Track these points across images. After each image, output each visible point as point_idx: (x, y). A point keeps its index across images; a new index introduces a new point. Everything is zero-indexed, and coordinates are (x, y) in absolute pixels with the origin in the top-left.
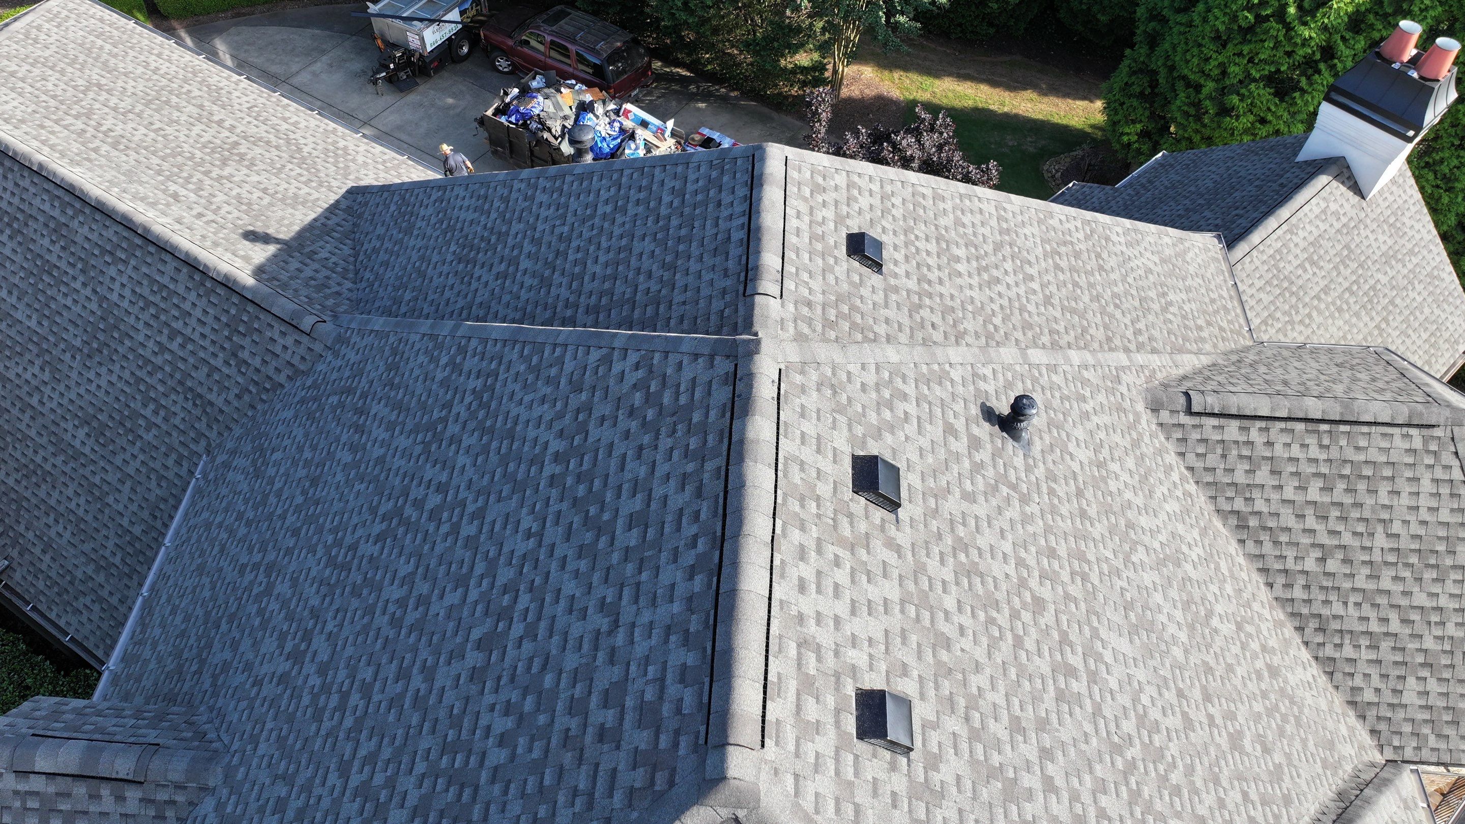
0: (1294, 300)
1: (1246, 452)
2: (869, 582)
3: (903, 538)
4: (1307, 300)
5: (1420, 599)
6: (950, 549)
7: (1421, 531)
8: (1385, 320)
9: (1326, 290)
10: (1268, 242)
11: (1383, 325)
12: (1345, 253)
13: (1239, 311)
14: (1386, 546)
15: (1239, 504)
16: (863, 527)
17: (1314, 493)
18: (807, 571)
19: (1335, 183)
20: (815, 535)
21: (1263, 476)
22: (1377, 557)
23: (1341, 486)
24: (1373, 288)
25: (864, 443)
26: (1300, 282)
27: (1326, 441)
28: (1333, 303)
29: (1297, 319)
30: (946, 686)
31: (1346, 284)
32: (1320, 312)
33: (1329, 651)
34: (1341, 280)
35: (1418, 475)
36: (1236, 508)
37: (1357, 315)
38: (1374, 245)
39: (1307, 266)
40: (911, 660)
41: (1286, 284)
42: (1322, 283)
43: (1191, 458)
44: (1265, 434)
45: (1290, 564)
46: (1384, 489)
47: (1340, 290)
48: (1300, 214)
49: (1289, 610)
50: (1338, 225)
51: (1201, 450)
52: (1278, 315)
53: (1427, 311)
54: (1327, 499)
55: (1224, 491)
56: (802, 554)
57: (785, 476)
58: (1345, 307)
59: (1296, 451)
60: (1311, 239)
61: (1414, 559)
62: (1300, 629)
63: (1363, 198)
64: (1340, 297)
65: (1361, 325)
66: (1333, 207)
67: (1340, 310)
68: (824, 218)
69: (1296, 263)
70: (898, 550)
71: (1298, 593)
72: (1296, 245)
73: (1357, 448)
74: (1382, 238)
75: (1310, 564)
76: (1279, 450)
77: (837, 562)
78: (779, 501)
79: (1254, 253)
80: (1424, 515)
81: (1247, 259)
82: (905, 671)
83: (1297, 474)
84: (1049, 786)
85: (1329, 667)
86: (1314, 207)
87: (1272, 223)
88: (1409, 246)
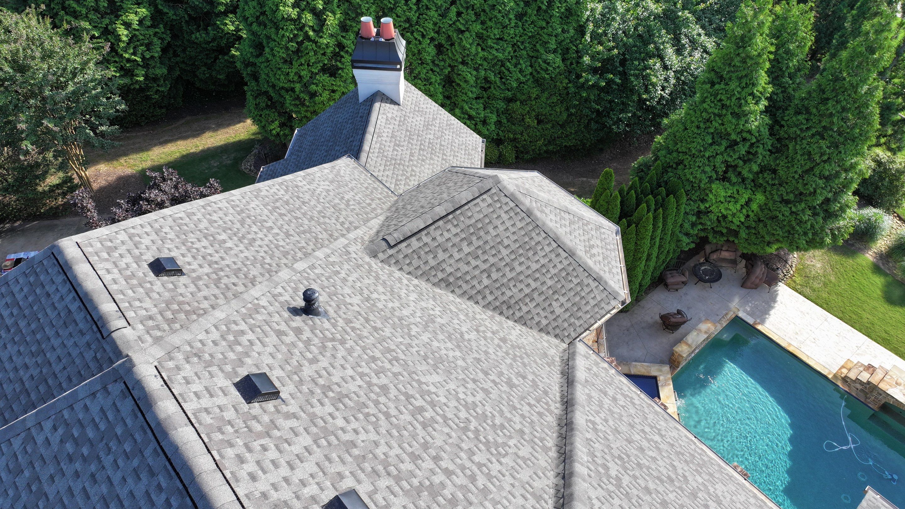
0: (402, 167)
1: (427, 250)
2: (289, 445)
3: (293, 407)
4: (407, 164)
5: (535, 266)
6: (321, 395)
7: (516, 238)
8: (443, 154)
9: (412, 155)
10: (373, 146)
11: (445, 157)
12: (408, 133)
13: (381, 186)
14: (508, 253)
15: (440, 275)
16: (266, 418)
17: (467, 249)
18: (251, 467)
19: (383, 105)
20: (241, 444)
21: (441, 256)
22: (508, 260)
23: (474, 238)
24: (429, 143)
25: (236, 373)
26: (399, 157)
27: (455, 223)
28: (419, 159)
29: (409, 175)
30: (367, 466)
31: (418, 148)
32: (416, 166)
33: (518, 314)
34: (414, 147)
35: (499, 214)
36: (440, 278)
37: (431, 159)
38: (418, 123)
39: (397, 148)
40: (340, 468)
41: (393, 162)
42: (408, 152)
43: (405, 267)
44: (429, 236)
45: (478, 287)
46: (490, 228)
47: (417, 151)
48: (378, 126)
49: (492, 308)
50: (397, 123)
51: (408, 261)
52: (400, 178)
53: (456, 141)
54: (473, 248)
55: (430, 274)
56: (241, 460)
57: (200, 424)
58: (424, 158)
59: (447, 235)
60: (390, 135)
61: (521, 251)
62: (501, 313)
63: (399, 105)
64: (419, 155)
65: (436, 162)
66: (390, 115)
67: (423, 160)
68: (126, 264)
69: (391, 149)
70: (295, 416)
71: (490, 298)
72: (386, 141)
73: (469, 218)
74: (418, 119)
75: (486, 282)
76: (440, 239)
77: (265, 448)
78: (206, 440)
79: (370, 155)
80: (512, 230)
81: (369, 160)
82: (341, 476)
83: (454, 245)
84: (448, 473)
85: (521, 321)
86: (382, 121)
87: (368, 137)
88: (431, 116)
